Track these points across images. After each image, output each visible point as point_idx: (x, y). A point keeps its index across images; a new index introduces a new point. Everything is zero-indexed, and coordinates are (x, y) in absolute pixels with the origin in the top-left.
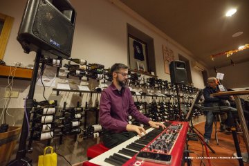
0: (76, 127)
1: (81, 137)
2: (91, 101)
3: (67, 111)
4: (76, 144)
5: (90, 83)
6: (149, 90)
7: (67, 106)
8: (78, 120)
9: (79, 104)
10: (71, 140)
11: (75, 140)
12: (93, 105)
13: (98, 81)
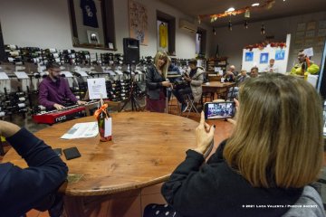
0: (22, 108)
1: (29, 115)
2: (32, 84)
3: (10, 95)
4: (26, 120)
5: (27, 67)
6: (103, 68)
7: (9, 92)
8: (23, 102)
9: (20, 89)
10: (20, 118)
11: (24, 118)
12: (36, 89)
13: (36, 64)
